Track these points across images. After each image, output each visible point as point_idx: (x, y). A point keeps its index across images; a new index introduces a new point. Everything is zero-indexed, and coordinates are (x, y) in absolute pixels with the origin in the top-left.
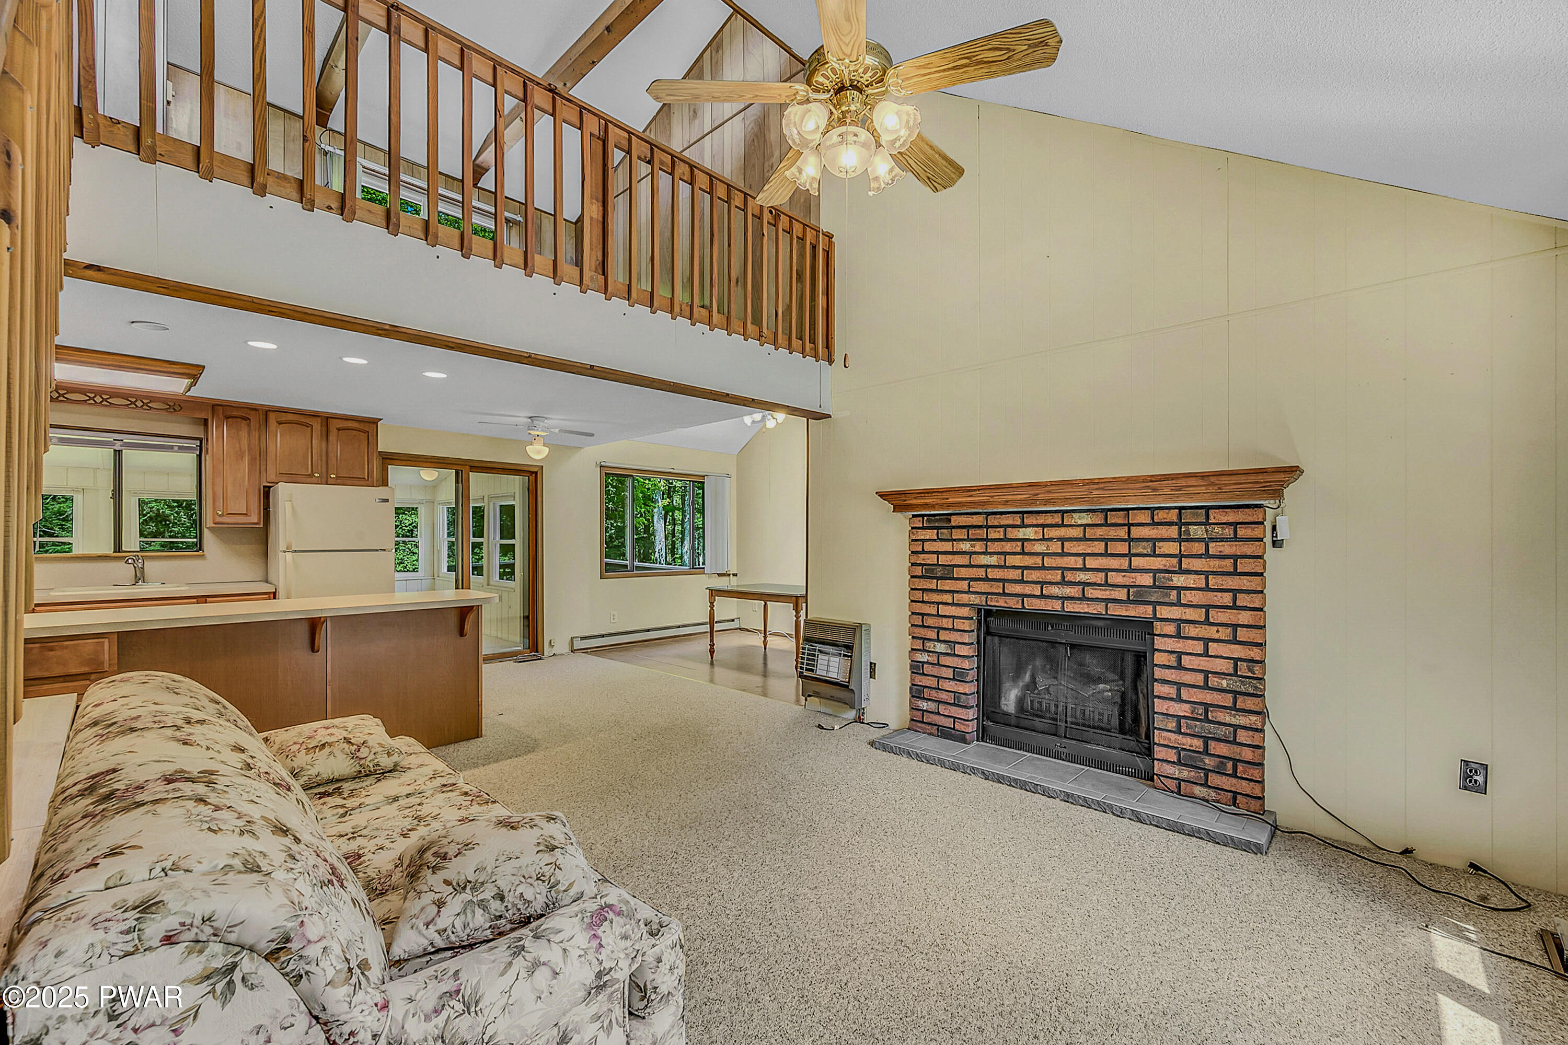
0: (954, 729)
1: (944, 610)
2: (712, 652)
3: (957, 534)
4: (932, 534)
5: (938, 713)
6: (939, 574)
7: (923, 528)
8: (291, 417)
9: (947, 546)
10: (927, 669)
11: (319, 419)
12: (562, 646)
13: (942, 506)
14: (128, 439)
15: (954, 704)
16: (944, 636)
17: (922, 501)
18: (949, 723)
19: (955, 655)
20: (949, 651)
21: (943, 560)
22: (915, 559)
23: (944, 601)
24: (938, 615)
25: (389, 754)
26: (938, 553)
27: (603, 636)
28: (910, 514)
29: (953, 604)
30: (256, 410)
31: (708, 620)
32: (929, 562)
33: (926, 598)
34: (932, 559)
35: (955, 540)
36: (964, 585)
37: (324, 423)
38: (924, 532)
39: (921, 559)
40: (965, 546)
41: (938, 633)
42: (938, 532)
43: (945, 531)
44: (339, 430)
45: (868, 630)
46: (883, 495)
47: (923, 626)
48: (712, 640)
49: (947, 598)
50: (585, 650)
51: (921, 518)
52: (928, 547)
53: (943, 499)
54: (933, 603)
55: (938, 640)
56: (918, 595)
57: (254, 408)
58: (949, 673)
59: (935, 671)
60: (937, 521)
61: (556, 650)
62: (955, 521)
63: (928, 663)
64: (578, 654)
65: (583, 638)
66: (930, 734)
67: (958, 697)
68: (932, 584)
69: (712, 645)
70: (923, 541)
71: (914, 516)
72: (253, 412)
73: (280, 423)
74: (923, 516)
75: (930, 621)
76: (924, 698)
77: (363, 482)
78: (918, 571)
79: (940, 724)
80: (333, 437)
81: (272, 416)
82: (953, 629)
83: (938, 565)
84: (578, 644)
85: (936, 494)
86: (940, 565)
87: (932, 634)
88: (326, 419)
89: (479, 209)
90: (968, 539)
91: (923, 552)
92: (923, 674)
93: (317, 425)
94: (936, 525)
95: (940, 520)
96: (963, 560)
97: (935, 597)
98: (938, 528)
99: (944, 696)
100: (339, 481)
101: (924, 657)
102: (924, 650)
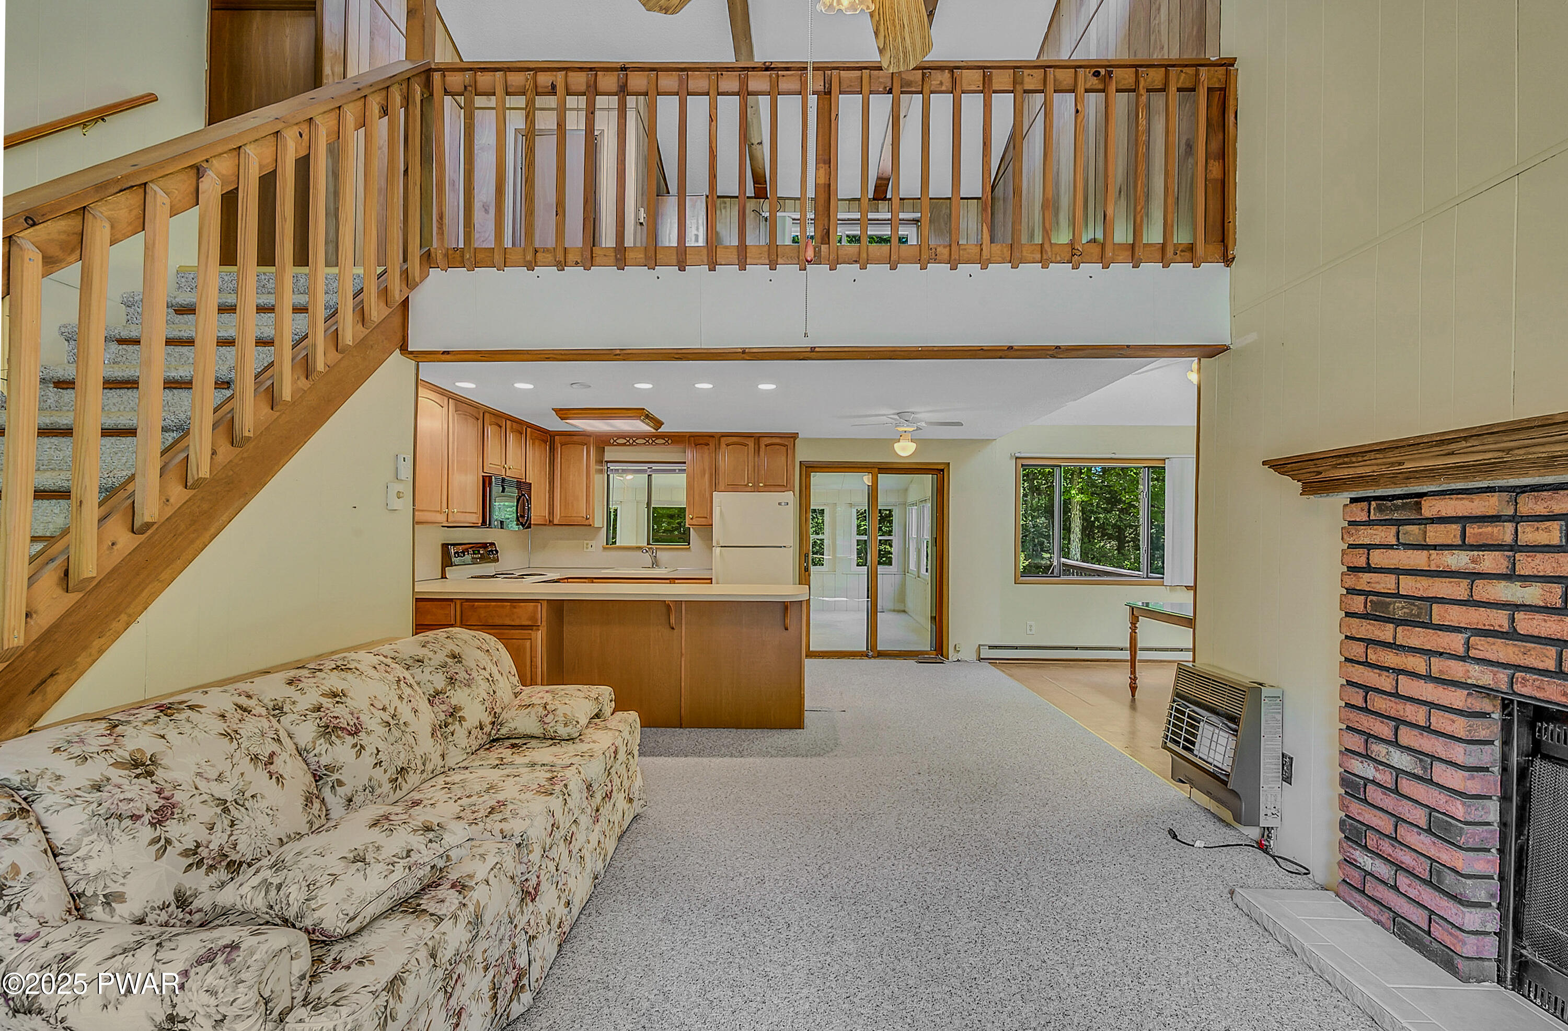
0: (1429, 933)
1: (1407, 686)
2: (1133, 689)
3: (1435, 534)
4: (1386, 535)
5: (1395, 888)
6: (1400, 614)
7: (1369, 523)
8: (734, 439)
9: (1418, 559)
10: (1374, 794)
11: (753, 439)
12: (968, 653)
13: (1393, 479)
14: (655, 467)
15: (1429, 883)
16: (1407, 737)
17: (1351, 471)
18: (1418, 917)
19: (1431, 782)
20: (1420, 772)
21: (1409, 585)
22: (1351, 581)
23: (1410, 669)
24: (1396, 695)
25: (566, 725)
26: (1397, 572)
27: (1016, 648)
28: (1344, 497)
29: (1429, 678)
30: (713, 437)
31: (1128, 645)
32: (1379, 588)
33: (1372, 657)
34: (1386, 583)
35: (1435, 547)
36: (1455, 642)
37: (756, 441)
38: (1370, 531)
39: (1365, 581)
40: (1459, 560)
41: (1397, 729)
42: (1398, 533)
43: (1414, 529)
44: (766, 446)
45: (1279, 699)
46: (1279, 466)
47: (1366, 710)
48: (1133, 672)
49: (1417, 663)
50: (992, 661)
51: (1365, 505)
52: (1378, 558)
53: (1392, 464)
54: (1387, 669)
55: (1396, 744)
56: (1357, 650)
57: (711, 436)
58: (1419, 816)
59: (1389, 802)
60: (1397, 509)
61: (960, 656)
62: (1431, 508)
63: (1373, 782)
64: (985, 664)
65: (991, 647)
66: (1378, 922)
67: (1439, 873)
68: (1386, 633)
69: (1134, 679)
70: (1369, 547)
71: (1354, 500)
72: (711, 439)
73: (727, 445)
74: (1367, 499)
75: (1379, 703)
76: (1365, 847)
77: (784, 489)
78: (1358, 604)
79: (1400, 912)
80: (762, 453)
81: (723, 439)
82: (1428, 729)
83: (1398, 595)
84: (985, 653)
85: (1372, 455)
86: (1403, 596)
87: (1384, 730)
88: (757, 438)
89: (848, 220)
90: (1464, 546)
91: (1369, 569)
92: (1365, 801)
93: (751, 443)
94: (1396, 516)
95: (1403, 507)
96: (1459, 589)
97: (1390, 659)
98: (1399, 523)
99: (1407, 859)
100: (766, 489)
101: (1367, 770)
102: (1367, 757)
